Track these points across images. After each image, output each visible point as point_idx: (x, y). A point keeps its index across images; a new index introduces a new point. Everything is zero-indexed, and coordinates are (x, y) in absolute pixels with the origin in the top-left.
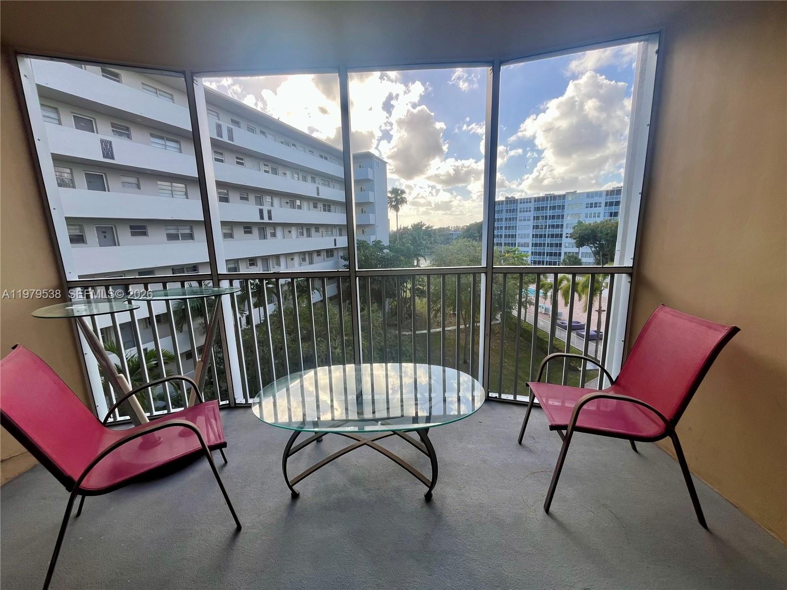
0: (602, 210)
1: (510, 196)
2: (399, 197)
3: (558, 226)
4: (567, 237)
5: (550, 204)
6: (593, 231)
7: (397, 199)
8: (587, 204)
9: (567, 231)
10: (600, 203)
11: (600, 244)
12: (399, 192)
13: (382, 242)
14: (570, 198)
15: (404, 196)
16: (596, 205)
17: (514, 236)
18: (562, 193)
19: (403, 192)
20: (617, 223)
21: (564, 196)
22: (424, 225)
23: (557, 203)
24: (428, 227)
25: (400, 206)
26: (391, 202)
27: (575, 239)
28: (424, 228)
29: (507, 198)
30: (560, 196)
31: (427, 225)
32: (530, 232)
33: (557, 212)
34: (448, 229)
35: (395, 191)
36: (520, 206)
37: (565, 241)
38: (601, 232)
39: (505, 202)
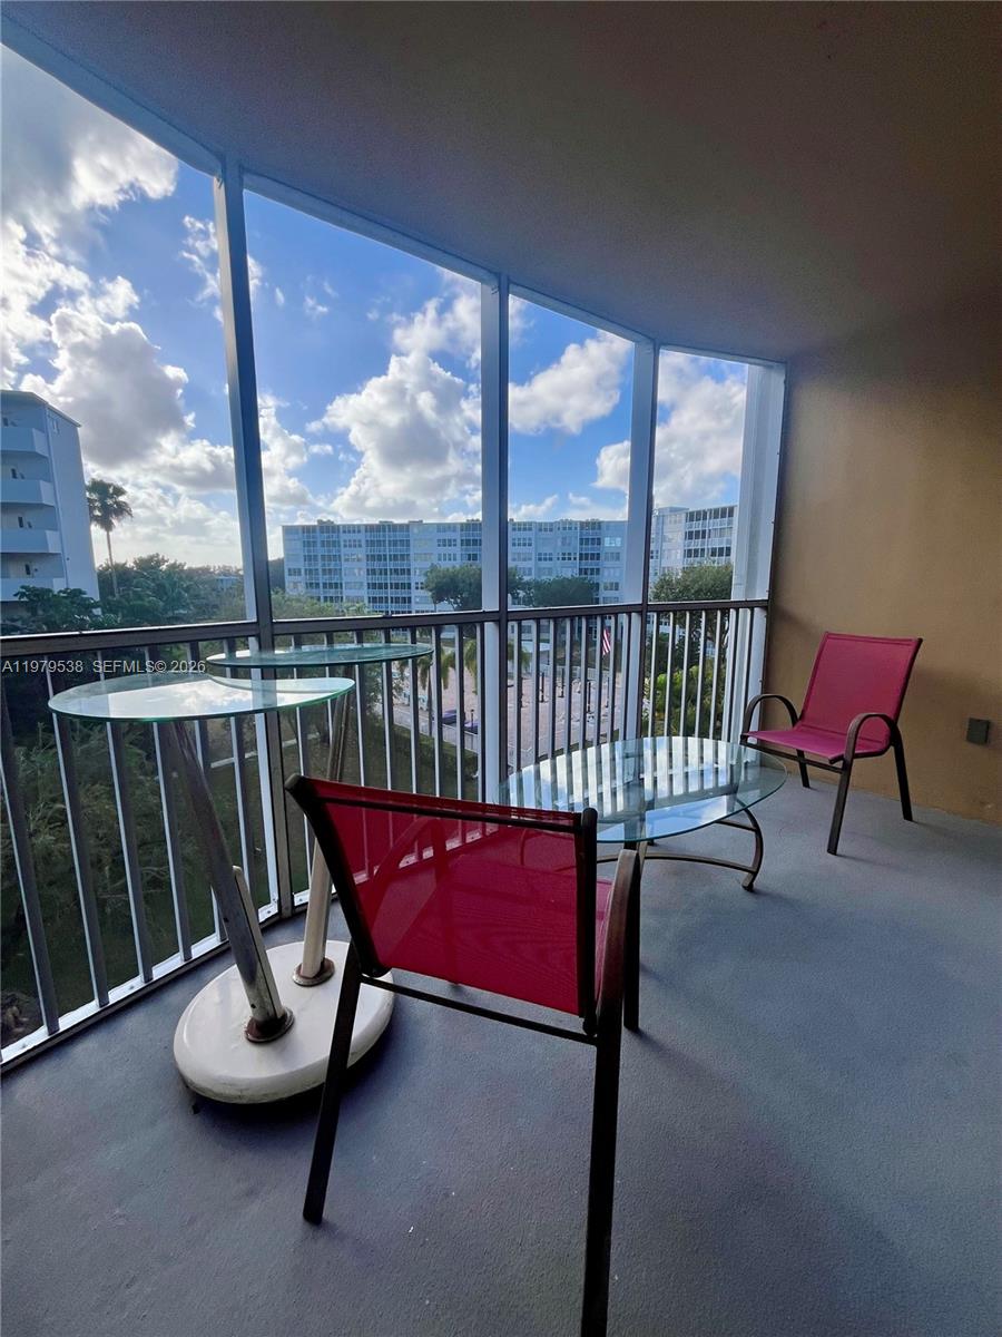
0: (457, 550)
1: (325, 520)
2: (110, 502)
3: (403, 572)
4: (417, 588)
5: (389, 536)
6: (452, 580)
7: (108, 505)
8: (439, 540)
9: (417, 578)
10: (455, 540)
11: (462, 599)
12: (111, 490)
13: (85, 593)
14: (416, 531)
15: (122, 499)
16: (450, 543)
17: (337, 586)
18: (404, 521)
19: (119, 491)
20: (480, 570)
21: (408, 526)
22: (164, 561)
23: (399, 536)
24: (173, 566)
25: (115, 521)
26: (92, 509)
27: (431, 590)
28: (164, 567)
29: (320, 522)
30: (401, 526)
31: (172, 562)
32: (364, 578)
33: (400, 549)
34: (206, 570)
35: (101, 488)
36: (344, 537)
37: (416, 594)
38: (464, 582)
39: (318, 529)
